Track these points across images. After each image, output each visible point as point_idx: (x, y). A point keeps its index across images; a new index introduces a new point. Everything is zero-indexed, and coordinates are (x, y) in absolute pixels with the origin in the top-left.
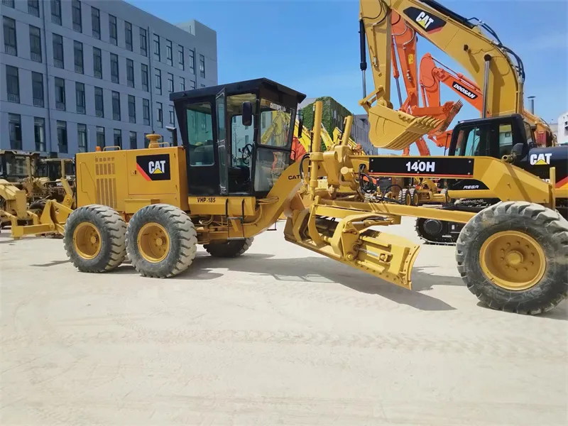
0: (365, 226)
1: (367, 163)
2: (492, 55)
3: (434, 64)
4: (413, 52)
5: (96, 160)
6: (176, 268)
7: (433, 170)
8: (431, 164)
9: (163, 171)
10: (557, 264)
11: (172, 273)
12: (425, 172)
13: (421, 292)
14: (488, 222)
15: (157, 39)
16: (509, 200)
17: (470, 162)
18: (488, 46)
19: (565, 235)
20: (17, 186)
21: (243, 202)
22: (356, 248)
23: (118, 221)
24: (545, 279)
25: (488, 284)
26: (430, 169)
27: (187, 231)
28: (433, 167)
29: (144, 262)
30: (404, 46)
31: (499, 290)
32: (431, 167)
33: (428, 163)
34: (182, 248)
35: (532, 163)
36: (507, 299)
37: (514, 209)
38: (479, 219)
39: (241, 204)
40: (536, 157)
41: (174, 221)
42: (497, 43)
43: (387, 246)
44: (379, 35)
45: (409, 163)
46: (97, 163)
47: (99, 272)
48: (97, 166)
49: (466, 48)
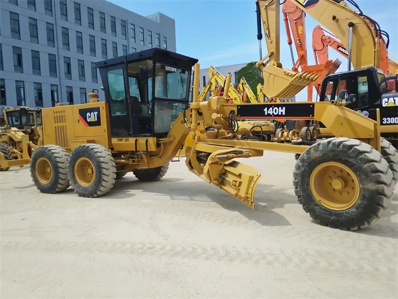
0: (228, 159)
1: (235, 109)
2: (354, 22)
3: (323, 33)
4: (302, 24)
5: (54, 112)
6: (100, 190)
7: (284, 114)
8: (282, 109)
9: (96, 120)
10: (368, 189)
11: (96, 194)
12: (278, 115)
13: (272, 210)
14: (315, 155)
15: (133, 27)
16: (341, 136)
17: (311, 106)
18: (351, 15)
19: (374, 165)
20: (23, 132)
21: (147, 141)
22: (221, 176)
23: (64, 157)
24: (359, 202)
25: (317, 205)
26: (282, 113)
27: (107, 163)
28: (283, 111)
29: (79, 186)
30: (295, 20)
31: (324, 210)
32: (282, 111)
33: (280, 108)
34: (103, 175)
35: (384, 105)
36: (330, 217)
37: (334, 144)
38: (308, 152)
39: (145, 142)
40: (387, 100)
41: (97, 156)
42: (359, 13)
43: (238, 174)
44: (270, 12)
45: (266, 108)
46: (55, 115)
47: (52, 193)
48: (55, 117)
49: (334, 18)
